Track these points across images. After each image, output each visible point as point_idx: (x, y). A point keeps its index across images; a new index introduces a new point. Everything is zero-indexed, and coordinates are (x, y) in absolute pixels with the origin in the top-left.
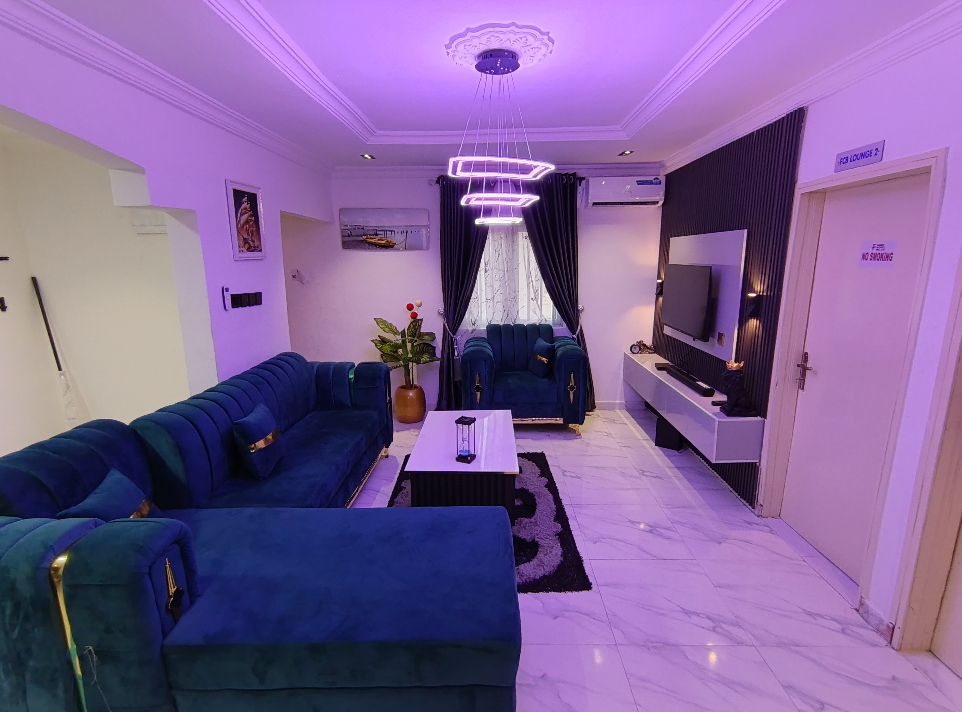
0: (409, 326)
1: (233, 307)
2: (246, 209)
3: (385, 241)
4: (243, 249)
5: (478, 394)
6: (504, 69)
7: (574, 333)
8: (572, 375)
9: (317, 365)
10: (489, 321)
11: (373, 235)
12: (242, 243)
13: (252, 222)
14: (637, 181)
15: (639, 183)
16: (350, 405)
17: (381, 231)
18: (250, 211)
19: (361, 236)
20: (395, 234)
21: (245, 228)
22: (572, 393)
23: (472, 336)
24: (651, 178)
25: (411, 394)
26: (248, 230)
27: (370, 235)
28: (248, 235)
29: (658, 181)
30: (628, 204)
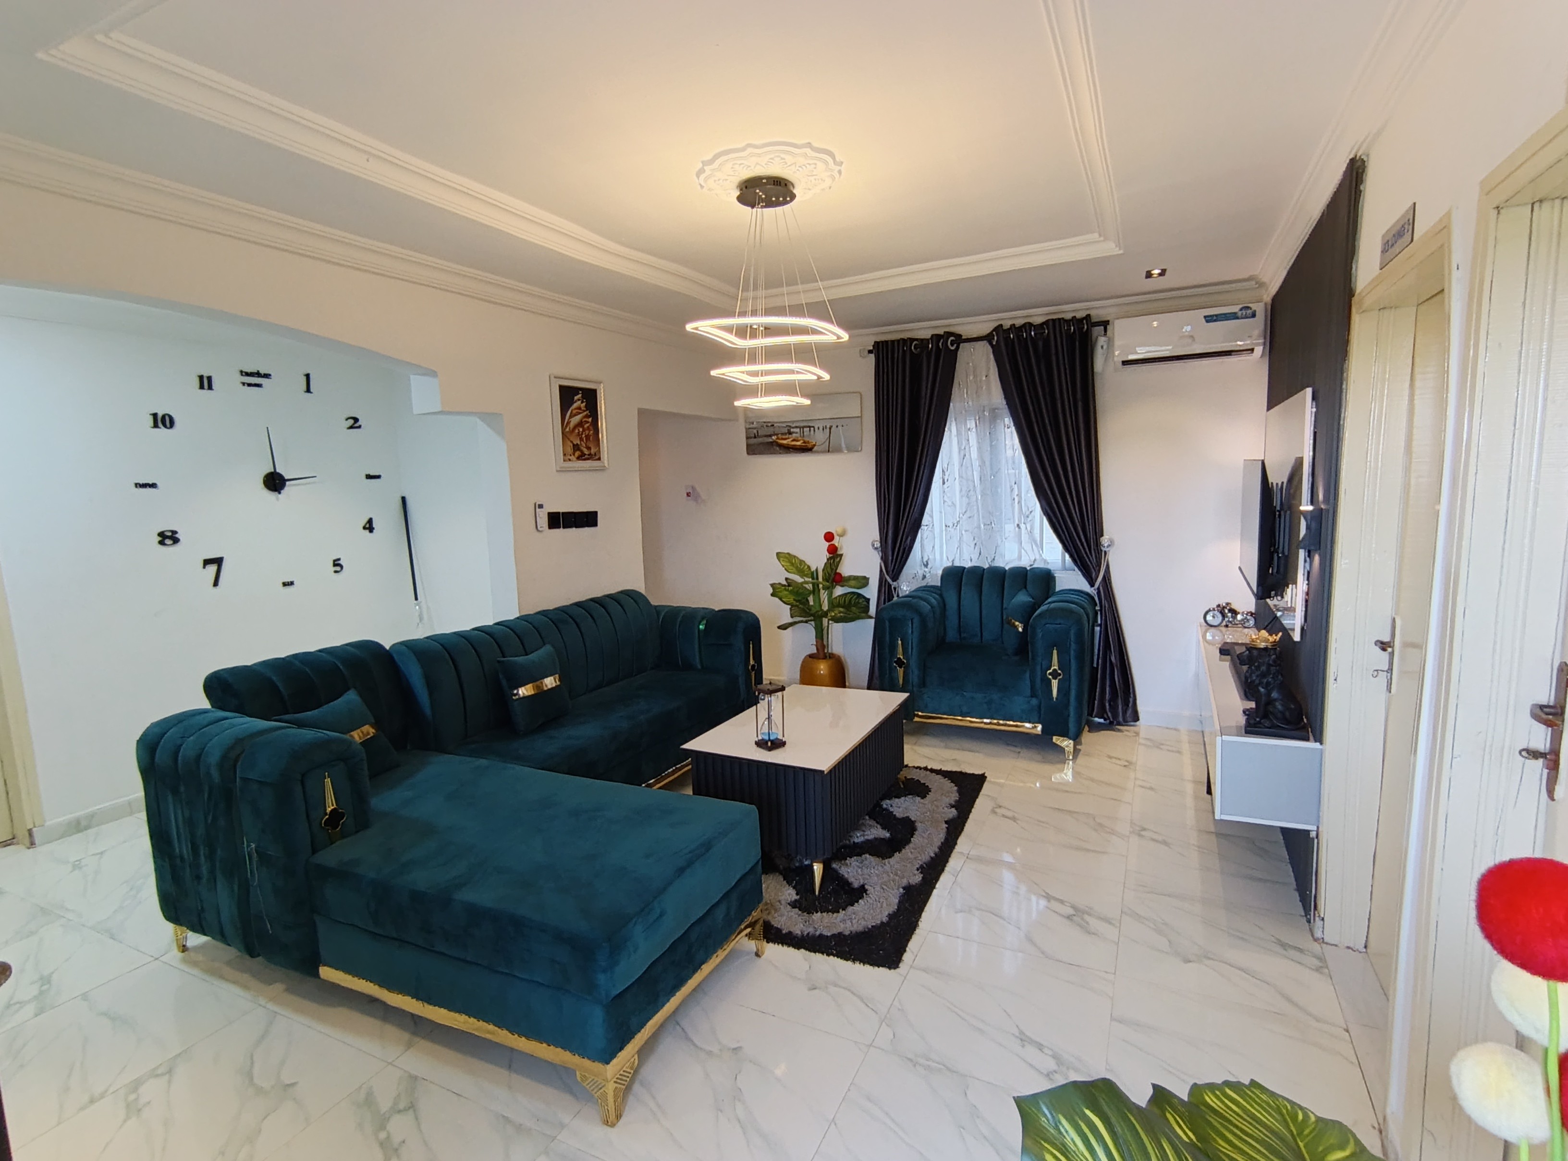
0: (826, 564)
1: (550, 528)
2: (579, 408)
3: (802, 441)
4: (572, 457)
5: (901, 671)
7: (1092, 585)
8: (1055, 652)
9: (666, 609)
10: (951, 560)
11: (786, 434)
12: (570, 450)
13: (588, 425)
14: (1205, 317)
15: (1209, 319)
16: (699, 667)
17: (796, 427)
18: (584, 411)
19: (770, 436)
20: (814, 430)
21: (577, 431)
22: (1055, 683)
23: (924, 584)
24: (1235, 309)
26: (582, 434)
27: (782, 434)
28: (581, 439)
29: (1249, 312)
30: (1195, 358)
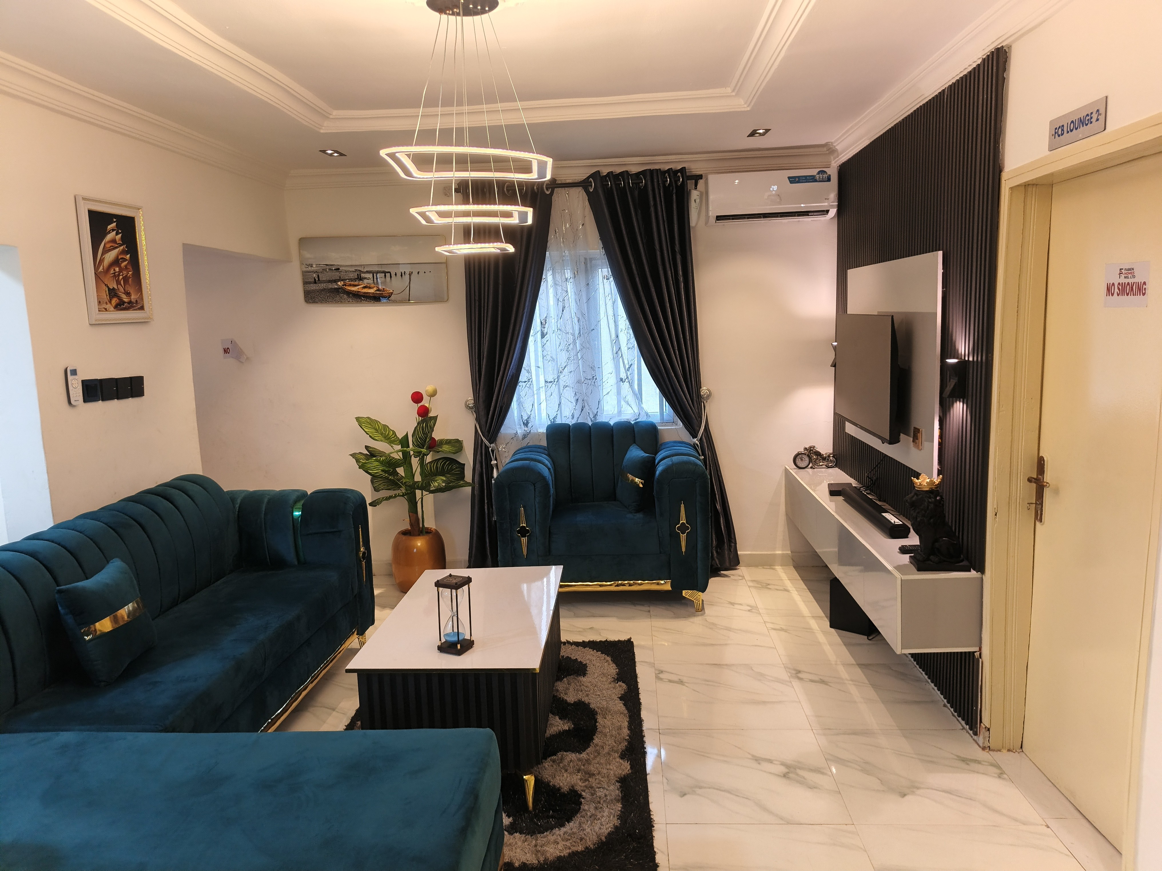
0: (416, 428)
1: (85, 401)
2: (114, 241)
3: (375, 289)
4: (108, 306)
5: (524, 540)
6: (475, 7)
7: (694, 436)
8: (682, 505)
9: (243, 495)
10: (551, 418)
11: (355, 280)
12: (105, 296)
13: (126, 263)
14: (789, 178)
15: (793, 180)
16: (296, 563)
17: (367, 272)
18: (120, 246)
19: (336, 281)
20: (391, 277)
21: (112, 271)
22: (683, 537)
23: (524, 444)
24: (814, 172)
25: (420, 543)
26: (119, 275)
27: (351, 280)
28: (118, 283)
29: (826, 176)
30: (777, 217)
